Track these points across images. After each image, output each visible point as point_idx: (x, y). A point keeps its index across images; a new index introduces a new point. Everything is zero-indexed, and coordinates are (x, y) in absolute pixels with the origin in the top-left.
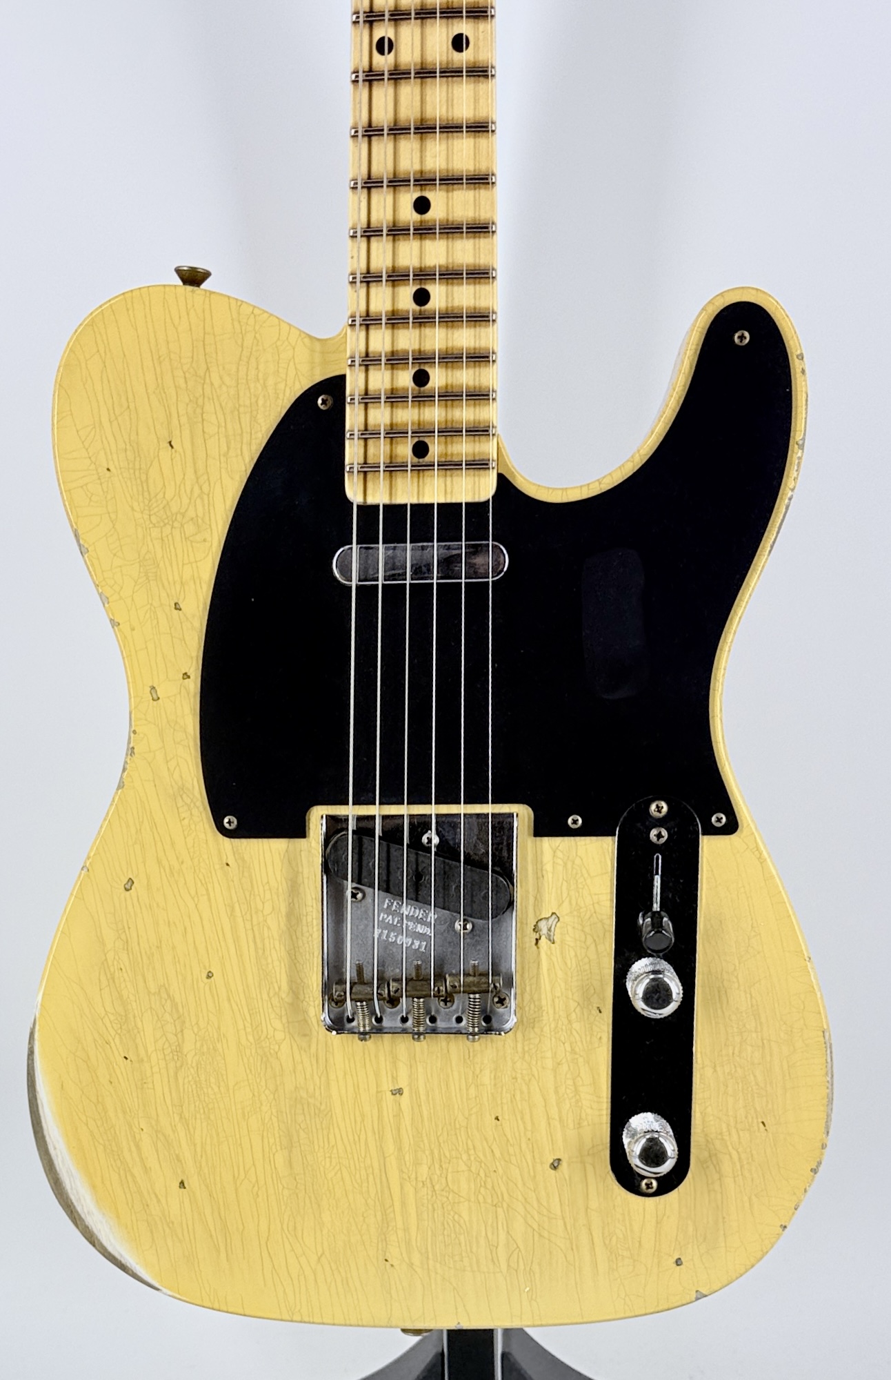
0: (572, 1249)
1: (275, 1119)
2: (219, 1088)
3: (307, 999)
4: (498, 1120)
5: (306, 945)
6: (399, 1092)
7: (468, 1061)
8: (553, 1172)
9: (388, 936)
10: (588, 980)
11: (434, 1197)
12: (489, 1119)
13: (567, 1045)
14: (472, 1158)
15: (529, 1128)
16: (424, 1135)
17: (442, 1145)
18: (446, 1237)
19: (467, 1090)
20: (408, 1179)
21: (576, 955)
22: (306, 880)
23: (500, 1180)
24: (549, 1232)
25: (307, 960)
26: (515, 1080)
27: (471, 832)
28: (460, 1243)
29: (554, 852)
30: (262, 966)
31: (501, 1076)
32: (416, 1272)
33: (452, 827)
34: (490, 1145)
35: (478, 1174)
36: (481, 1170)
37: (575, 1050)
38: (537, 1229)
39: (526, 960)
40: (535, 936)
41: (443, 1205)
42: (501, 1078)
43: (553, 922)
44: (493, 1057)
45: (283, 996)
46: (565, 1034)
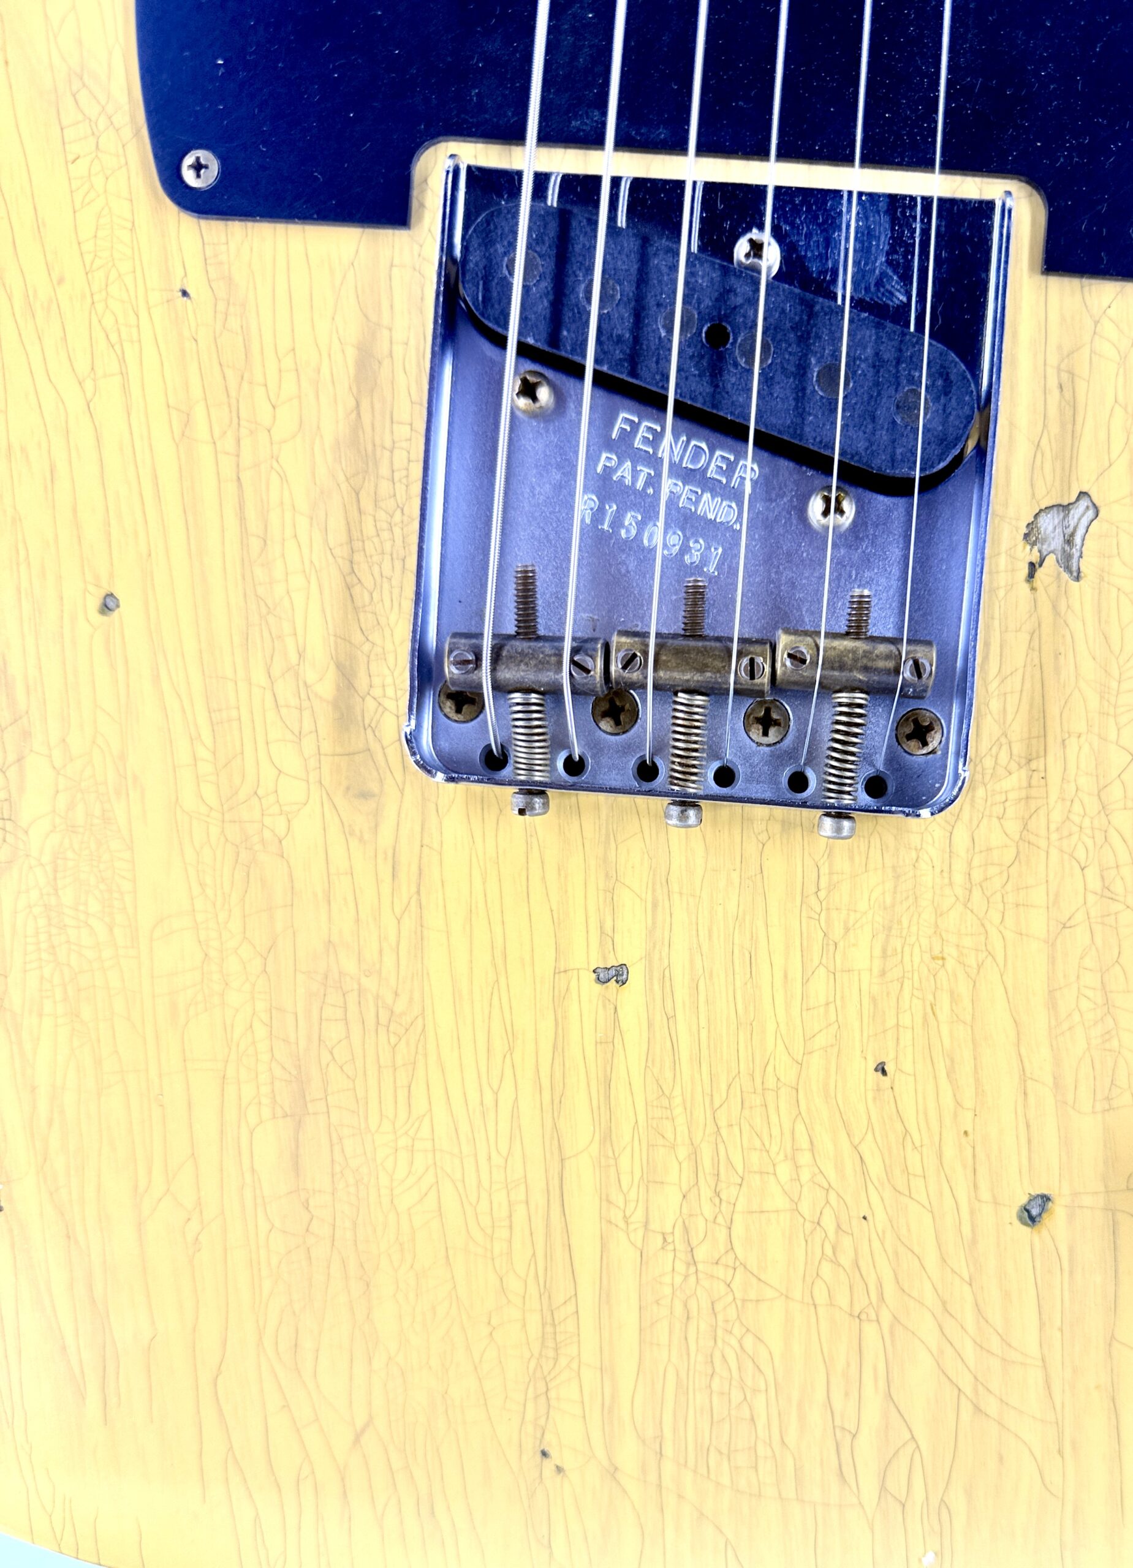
0: (1060, 1452)
1: (261, 1031)
2: (111, 930)
3: (377, 692)
4: (884, 1072)
5: (385, 535)
6: (617, 975)
7: (813, 900)
8: (1025, 1230)
9: (617, 523)
11: (693, 1279)
12: (861, 1071)
13: (1092, 873)
14: (805, 1176)
15: (969, 1103)
16: (678, 1100)
17: (724, 1132)
18: (716, 1397)
19: (805, 982)
20: (622, 1224)
22: (398, 350)
23: (876, 1244)
24: (1001, 1400)
25: (385, 580)
26: (940, 962)
27: (870, 243)
28: (752, 1419)
29: (1096, 323)
30: (255, 591)
31: (899, 950)
32: (624, 1491)
33: (819, 225)
34: (856, 1141)
35: (818, 1223)
36: (827, 1211)
37: (1112, 888)
38: (968, 1390)
39: (996, 623)
40: (1027, 554)
41: (713, 1303)
42: (900, 956)
43: (1080, 519)
44: (884, 893)
45: (311, 676)
46: (1089, 842)
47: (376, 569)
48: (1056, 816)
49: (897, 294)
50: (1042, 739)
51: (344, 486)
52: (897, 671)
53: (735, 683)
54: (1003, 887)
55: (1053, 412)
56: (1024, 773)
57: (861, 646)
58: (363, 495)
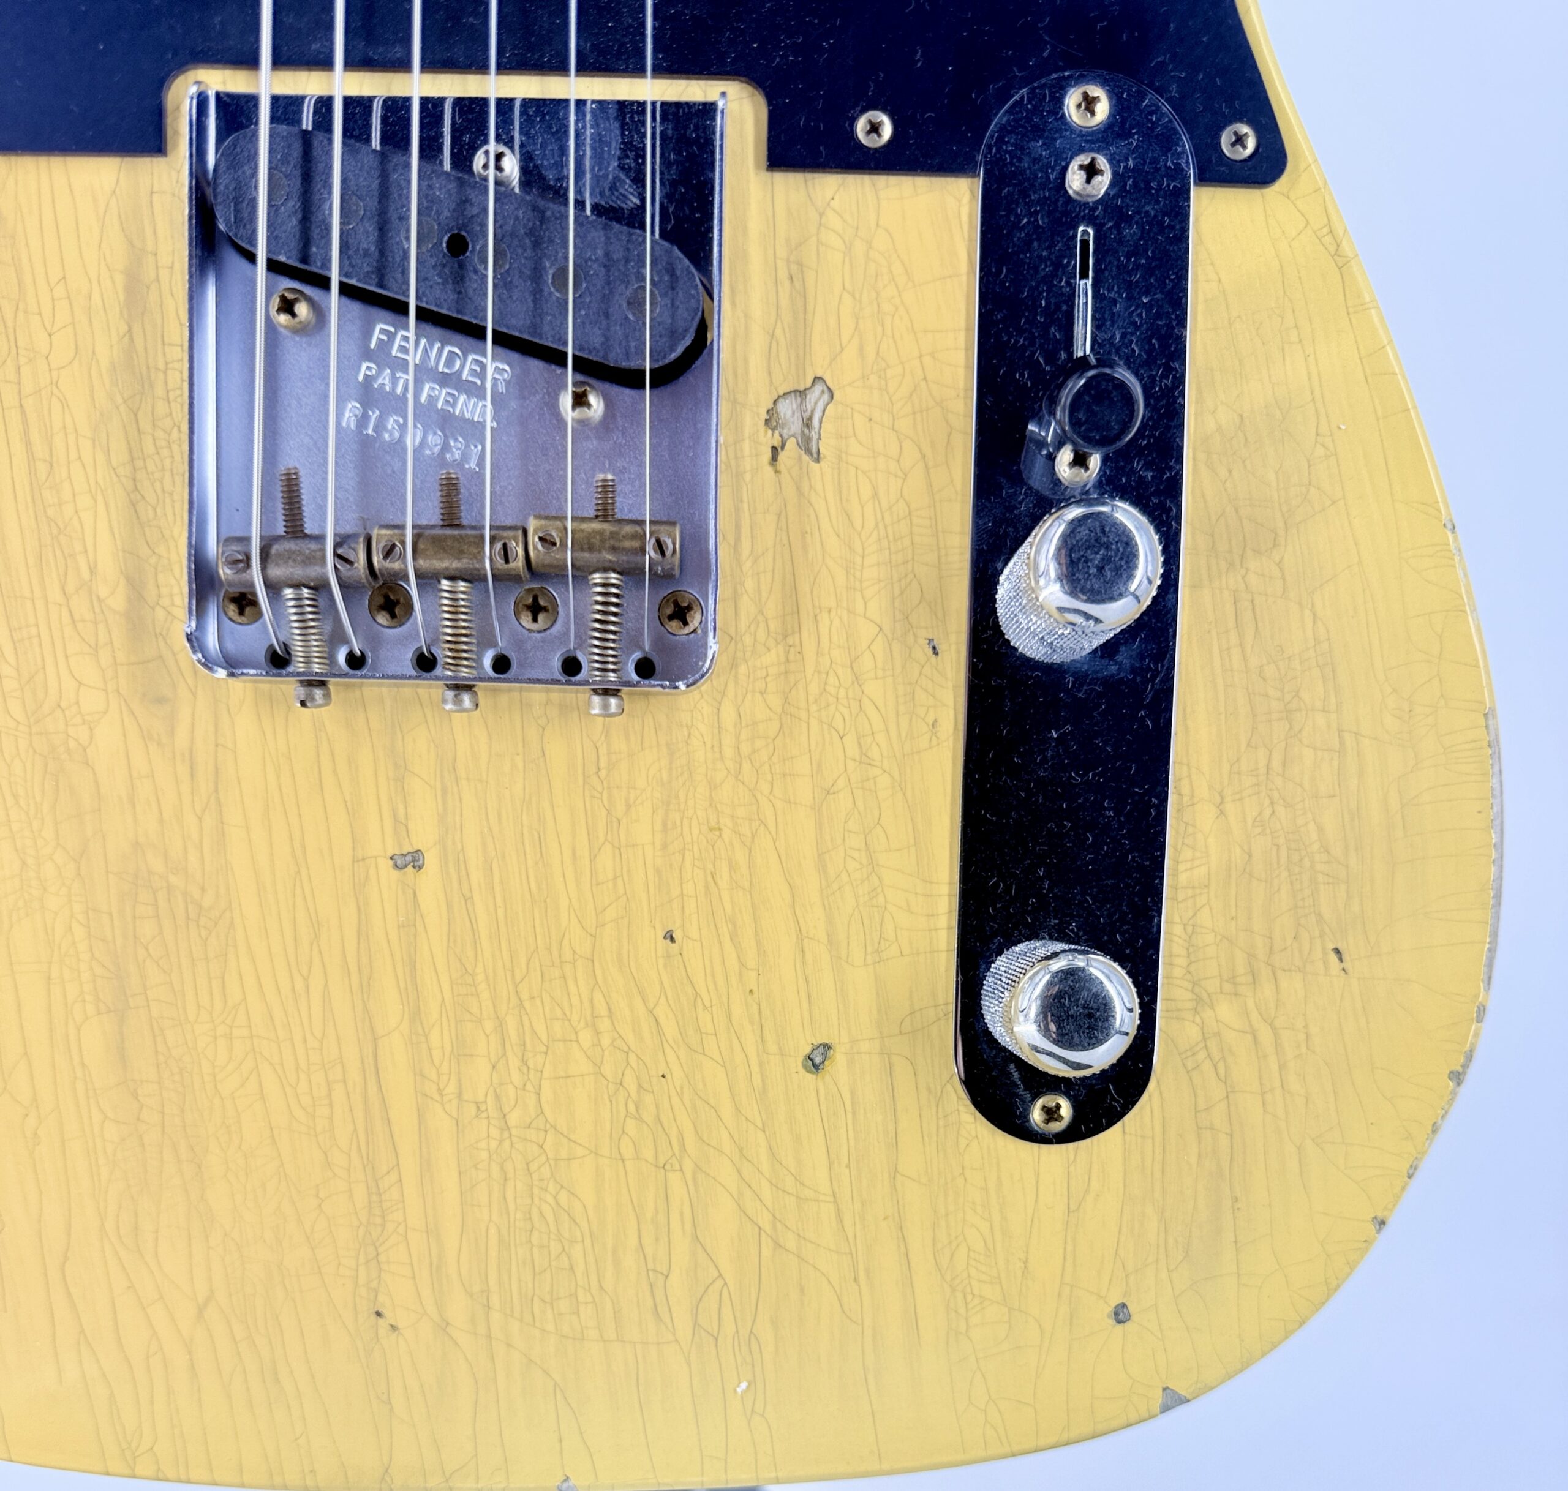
0: (856, 1281)
4: (672, 939)
6: (413, 860)
7: (594, 780)
8: (810, 1077)
9: (380, 427)
10: (905, 562)
11: (507, 1143)
12: (650, 938)
13: (850, 741)
14: (606, 1041)
15: (751, 963)
16: (480, 977)
17: (527, 1004)
18: (535, 1250)
19: (593, 858)
20: (437, 1097)
21: (875, 495)
22: (164, 274)
23: (676, 1100)
24: (799, 1236)
25: (166, 495)
26: (717, 833)
27: (602, 149)
28: (572, 1268)
29: (821, 215)
30: (45, 511)
31: (678, 823)
32: (457, 1344)
33: (553, 134)
34: (651, 1006)
35: (621, 1084)
36: (628, 1072)
37: (869, 754)
38: (767, 1227)
39: (745, 506)
40: (770, 439)
41: (527, 1164)
42: (679, 829)
43: (816, 403)
44: (660, 770)
45: (103, 591)
46: (846, 712)
47: (158, 485)
48: (814, 689)
49: (631, 197)
50: (796, 616)
51: (122, 408)
52: (643, 551)
53: (492, 569)
54: (770, 759)
55: (784, 302)
56: (781, 648)
57: (607, 527)
58: (140, 414)
